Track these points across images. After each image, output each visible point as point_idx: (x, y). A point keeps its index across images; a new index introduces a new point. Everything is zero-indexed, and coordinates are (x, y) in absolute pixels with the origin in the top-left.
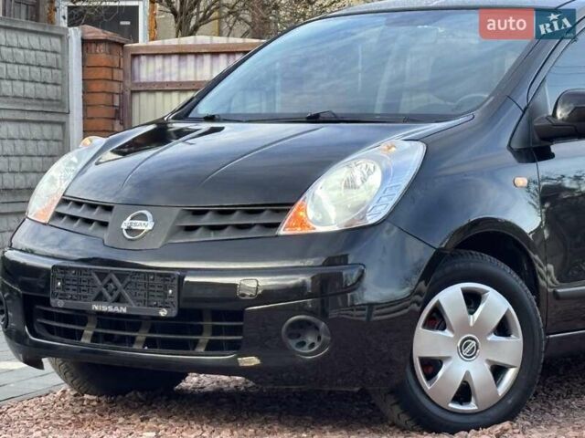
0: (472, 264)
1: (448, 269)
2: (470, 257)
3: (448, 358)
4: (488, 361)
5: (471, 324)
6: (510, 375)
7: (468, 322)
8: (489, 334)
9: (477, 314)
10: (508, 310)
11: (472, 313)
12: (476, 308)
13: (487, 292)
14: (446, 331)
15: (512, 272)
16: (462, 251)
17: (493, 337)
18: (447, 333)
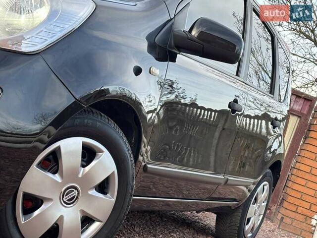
0: (98, 124)
1: (77, 121)
2: (99, 117)
3: (49, 200)
4: (82, 211)
5: (80, 176)
7: (78, 173)
8: (91, 189)
9: (87, 168)
10: (113, 173)
11: (83, 166)
12: (89, 162)
13: (103, 152)
14: (57, 175)
15: (127, 142)
16: (94, 110)
17: (93, 192)
18: (57, 177)
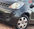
6: (25, 26)
